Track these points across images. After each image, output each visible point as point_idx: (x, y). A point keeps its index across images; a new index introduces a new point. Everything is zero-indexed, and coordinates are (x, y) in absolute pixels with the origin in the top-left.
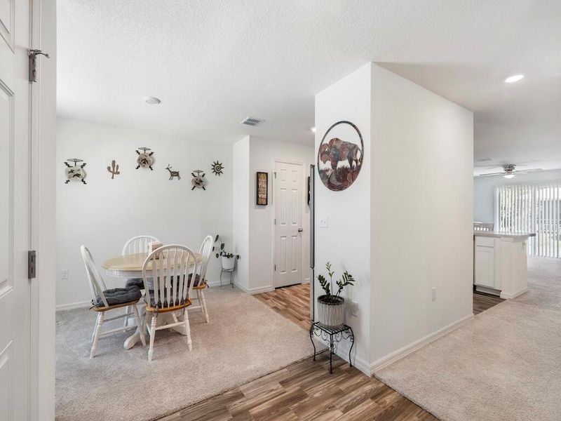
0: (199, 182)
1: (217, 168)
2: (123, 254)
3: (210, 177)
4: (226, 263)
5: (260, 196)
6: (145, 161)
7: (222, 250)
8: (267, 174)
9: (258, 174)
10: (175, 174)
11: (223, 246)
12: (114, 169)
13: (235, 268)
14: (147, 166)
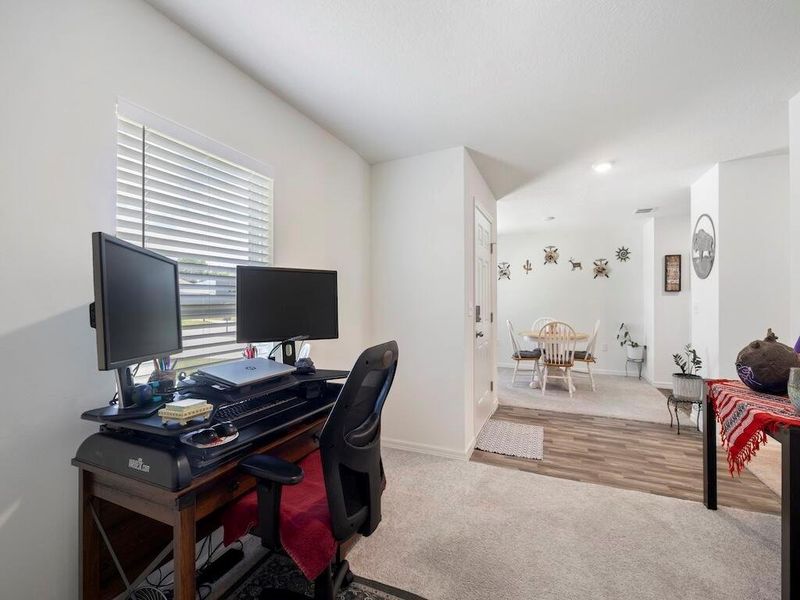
0: (601, 271)
1: (623, 254)
2: (532, 329)
3: (614, 264)
4: (632, 353)
5: (669, 281)
6: (550, 258)
7: (626, 338)
8: (680, 256)
9: (668, 258)
10: (577, 265)
11: (626, 334)
12: (528, 267)
13: (644, 360)
14: (552, 261)
